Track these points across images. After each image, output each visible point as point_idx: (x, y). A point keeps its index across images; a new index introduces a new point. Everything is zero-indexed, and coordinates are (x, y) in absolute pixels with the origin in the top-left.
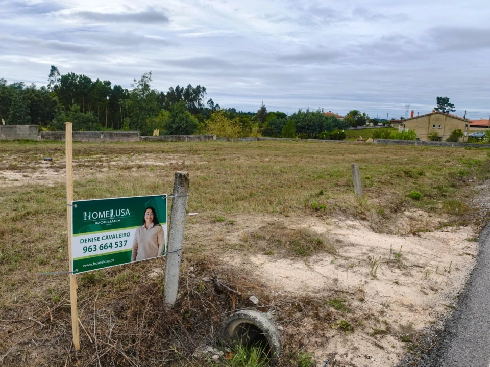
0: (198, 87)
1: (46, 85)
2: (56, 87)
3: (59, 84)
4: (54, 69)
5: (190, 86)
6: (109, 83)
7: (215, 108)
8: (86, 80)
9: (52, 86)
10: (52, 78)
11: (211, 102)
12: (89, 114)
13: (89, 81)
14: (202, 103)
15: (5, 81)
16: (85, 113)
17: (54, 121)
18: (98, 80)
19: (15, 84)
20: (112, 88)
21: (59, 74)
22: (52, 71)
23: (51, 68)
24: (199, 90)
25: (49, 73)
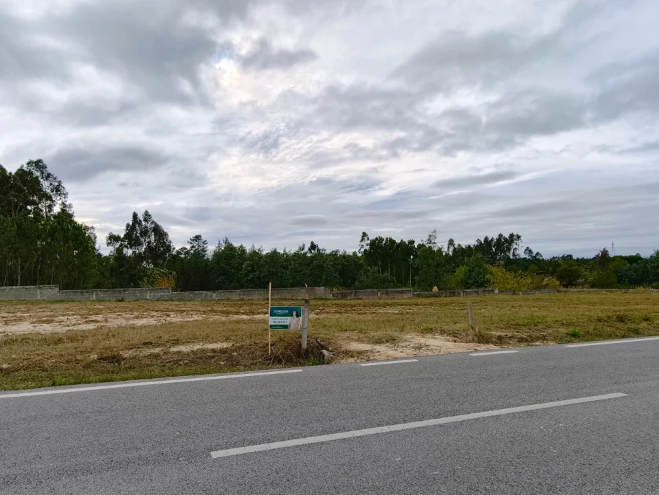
0: (512, 236)
1: (357, 250)
2: (365, 251)
3: (367, 248)
4: (364, 234)
5: (501, 236)
6: (412, 242)
7: (535, 257)
8: (392, 241)
9: (362, 250)
10: (362, 243)
11: (529, 250)
12: (386, 275)
13: (394, 241)
14: (517, 252)
15: (325, 250)
16: (383, 273)
17: (357, 283)
18: (402, 241)
19: (333, 252)
20: (416, 246)
21: (368, 239)
22: (363, 236)
23: (362, 234)
24: (513, 238)
25: (361, 239)
